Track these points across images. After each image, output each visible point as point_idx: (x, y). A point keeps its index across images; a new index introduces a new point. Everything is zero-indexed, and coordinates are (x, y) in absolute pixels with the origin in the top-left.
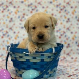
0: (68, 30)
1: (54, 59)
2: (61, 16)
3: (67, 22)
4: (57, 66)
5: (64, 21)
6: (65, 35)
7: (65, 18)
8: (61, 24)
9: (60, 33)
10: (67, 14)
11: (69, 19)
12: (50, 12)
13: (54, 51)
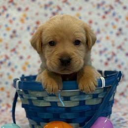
0: (119, 50)
1: (105, 99)
2: (106, 25)
3: (118, 34)
4: (110, 113)
5: (111, 33)
6: (115, 58)
7: (114, 27)
8: (107, 38)
9: (106, 55)
10: (117, 20)
11: (120, 30)
12: (85, 18)
13: (104, 85)
